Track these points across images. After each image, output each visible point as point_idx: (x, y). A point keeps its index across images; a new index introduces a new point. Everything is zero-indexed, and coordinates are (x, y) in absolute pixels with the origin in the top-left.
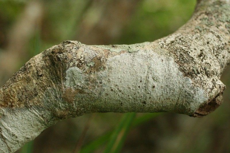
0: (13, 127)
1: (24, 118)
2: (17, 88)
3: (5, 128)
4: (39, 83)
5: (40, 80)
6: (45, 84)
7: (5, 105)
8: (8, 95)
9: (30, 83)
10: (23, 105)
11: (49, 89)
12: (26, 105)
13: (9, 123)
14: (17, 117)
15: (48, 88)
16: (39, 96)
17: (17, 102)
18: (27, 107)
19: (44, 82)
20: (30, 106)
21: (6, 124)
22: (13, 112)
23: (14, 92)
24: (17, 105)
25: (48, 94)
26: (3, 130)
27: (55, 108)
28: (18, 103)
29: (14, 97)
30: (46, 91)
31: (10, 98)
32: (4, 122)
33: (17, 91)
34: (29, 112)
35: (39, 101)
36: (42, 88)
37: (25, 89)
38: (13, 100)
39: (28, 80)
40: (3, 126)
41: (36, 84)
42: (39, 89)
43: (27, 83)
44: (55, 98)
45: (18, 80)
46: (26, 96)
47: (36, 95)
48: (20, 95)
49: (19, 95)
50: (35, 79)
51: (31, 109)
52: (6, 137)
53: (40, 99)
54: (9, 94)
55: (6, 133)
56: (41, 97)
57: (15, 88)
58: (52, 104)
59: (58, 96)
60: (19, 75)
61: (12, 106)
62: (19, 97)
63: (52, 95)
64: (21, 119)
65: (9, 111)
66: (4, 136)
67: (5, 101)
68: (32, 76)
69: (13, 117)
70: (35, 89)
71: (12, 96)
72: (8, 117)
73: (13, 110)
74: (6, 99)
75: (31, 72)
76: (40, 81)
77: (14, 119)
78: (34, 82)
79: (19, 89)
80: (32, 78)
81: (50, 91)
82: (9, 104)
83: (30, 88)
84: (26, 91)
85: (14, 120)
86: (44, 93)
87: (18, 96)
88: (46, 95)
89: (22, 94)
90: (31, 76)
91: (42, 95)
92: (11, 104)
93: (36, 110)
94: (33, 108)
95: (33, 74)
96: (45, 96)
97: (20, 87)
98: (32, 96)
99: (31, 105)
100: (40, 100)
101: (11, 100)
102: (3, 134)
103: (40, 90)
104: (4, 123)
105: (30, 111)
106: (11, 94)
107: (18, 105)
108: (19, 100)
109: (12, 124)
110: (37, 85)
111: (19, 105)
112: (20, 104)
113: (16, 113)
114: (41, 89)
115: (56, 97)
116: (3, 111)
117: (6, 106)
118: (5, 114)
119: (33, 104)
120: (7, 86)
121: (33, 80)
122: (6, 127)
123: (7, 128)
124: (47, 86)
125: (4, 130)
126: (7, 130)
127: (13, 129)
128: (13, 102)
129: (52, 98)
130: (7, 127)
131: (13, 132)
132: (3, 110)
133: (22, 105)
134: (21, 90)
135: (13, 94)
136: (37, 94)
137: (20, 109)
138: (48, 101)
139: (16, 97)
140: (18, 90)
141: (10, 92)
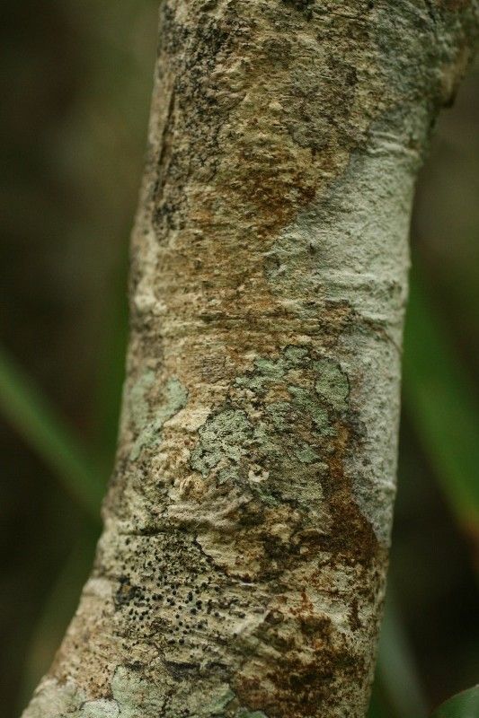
0: (372, 259)
1: (375, 198)
2: (262, 120)
3: (356, 289)
4: (328, 26)
5: (322, 13)
6: (350, 11)
7: (280, 215)
8: (252, 173)
9: (294, 58)
10: (343, 155)
11: (377, 20)
12: (352, 145)
13: (351, 258)
14: (354, 214)
15: (371, 18)
16: (366, 72)
17: (313, 161)
18: (359, 149)
19: (341, 11)
20: (365, 139)
21: (347, 273)
22: (334, 209)
23: (263, 144)
24: (325, 174)
25: (384, 39)
26: (357, 302)
27: (433, 75)
28: (318, 164)
29: (289, 158)
30: (371, 35)
31: (276, 174)
32: (335, 271)
33: (273, 129)
34: (375, 163)
35: (376, 94)
36: (350, 35)
37: (300, 94)
38: (291, 171)
39: (278, 55)
40: (344, 288)
41: (320, 39)
42: (345, 50)
43: (286, 67)
44: (416, 32)
45: (234, 95)
46: (322, 115)
47: (352, 80)
48: (303, 129)
49: (296, 134)
50: (300, 29)
51: (372, 145)
52: (382, 317)
53: (375, 83)
54: (256, 165)
55: (371, 302)
56: (372, 71)
57: (254, 126)
58: (420, 62)
59: (423, 17)
60: (220, 75)
61: (309, 194)
62: (306, 140)
63: (401, 30)
64: (370, 209)
65: (317, 220)
66: (374, 317)
67: (264, 202)
68: (278, 29)
69: (345, 225)
70: (333, 63)
71: (273, 162)
72: (332, 240)
73: (325, 203)
74: (260, 194)
75: (261, 22)
76: (326, 19)
77: (352, 231)
78: (307, 39)
79: (275, 113)
80: (286, 36)
81: (386, 23)
82: (292, 195)
83: (313, 75)
84: (309, 97)
85: (359, 234)
86: (373, 49)
87: (295, 141)
88: (383, 48)
89: (307, 119)
90: (274, 35)
91: (372, 61)
92: (301, 190)
93: (388, 134)
94: (376, 133)
95: (272, 20)
96: (382, 56)
97: (276, 105)
98: (344, 97)
99: (362, 130)
100: (377, 83)
101: (287, 178)
102: (366, 314)
103: (352, 48)
104: (337, 273)
105: (377, 156)
106: (262, 160)
107: (325, 170)
108: (313, 153)
109: (362, 252)
110: (326, 43)
111: (328, 165)
112: (330, 162)
113: (344, 204)
114: (352, 41)
115: (420, 24)
116: (294, 241)
117: (290, 214)
118: (313, 242)
119: (365, 122)
120: (213, 154)
121: (295, 40)
122: (356, 285)
123: (361, 282)
124: (364, 12)
125: (358, 299)
126: (368, 289)
127: (375, 266)
128: (302, 175)
129: (408, 43)
130: (359, 280)
131: (383, 278)
132: (295, 236)
133: (341, 158)
134: (288, 110)
135: (272, 150)
136: (354, 73)
137: (344, 177)
138: (402, 64)
139: (294, 152)
140: (277, 122)
141: (253, 158)
